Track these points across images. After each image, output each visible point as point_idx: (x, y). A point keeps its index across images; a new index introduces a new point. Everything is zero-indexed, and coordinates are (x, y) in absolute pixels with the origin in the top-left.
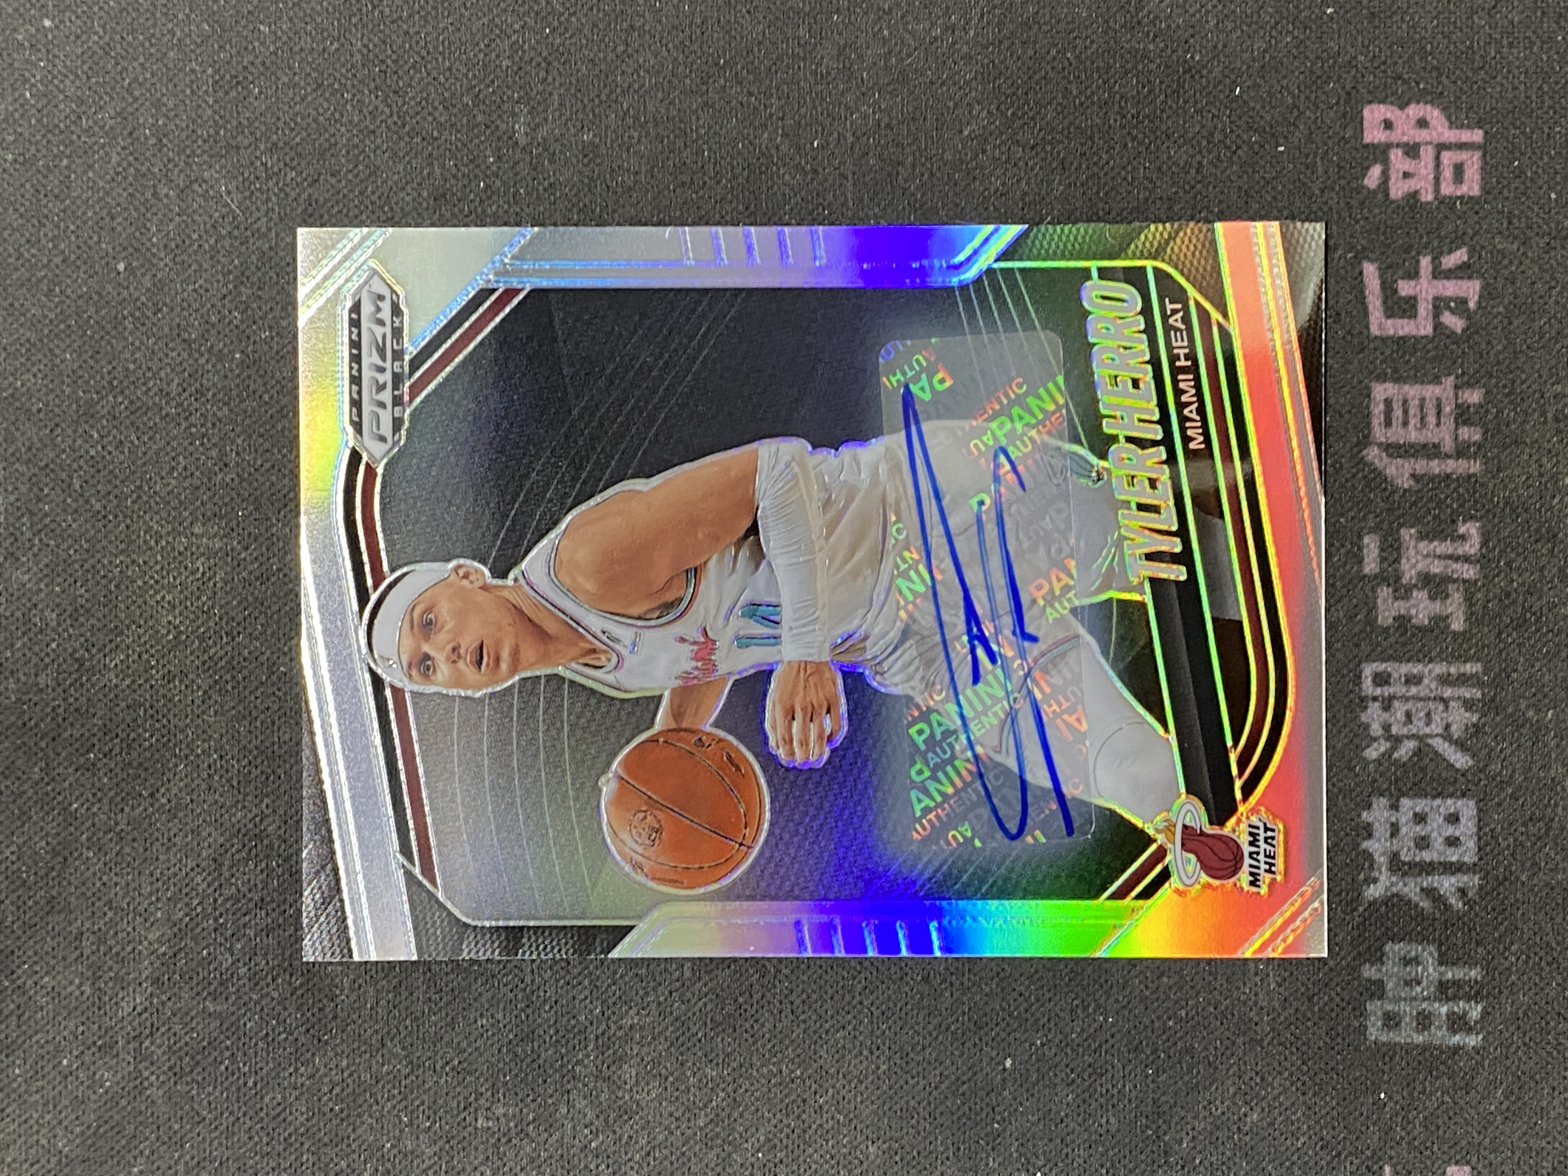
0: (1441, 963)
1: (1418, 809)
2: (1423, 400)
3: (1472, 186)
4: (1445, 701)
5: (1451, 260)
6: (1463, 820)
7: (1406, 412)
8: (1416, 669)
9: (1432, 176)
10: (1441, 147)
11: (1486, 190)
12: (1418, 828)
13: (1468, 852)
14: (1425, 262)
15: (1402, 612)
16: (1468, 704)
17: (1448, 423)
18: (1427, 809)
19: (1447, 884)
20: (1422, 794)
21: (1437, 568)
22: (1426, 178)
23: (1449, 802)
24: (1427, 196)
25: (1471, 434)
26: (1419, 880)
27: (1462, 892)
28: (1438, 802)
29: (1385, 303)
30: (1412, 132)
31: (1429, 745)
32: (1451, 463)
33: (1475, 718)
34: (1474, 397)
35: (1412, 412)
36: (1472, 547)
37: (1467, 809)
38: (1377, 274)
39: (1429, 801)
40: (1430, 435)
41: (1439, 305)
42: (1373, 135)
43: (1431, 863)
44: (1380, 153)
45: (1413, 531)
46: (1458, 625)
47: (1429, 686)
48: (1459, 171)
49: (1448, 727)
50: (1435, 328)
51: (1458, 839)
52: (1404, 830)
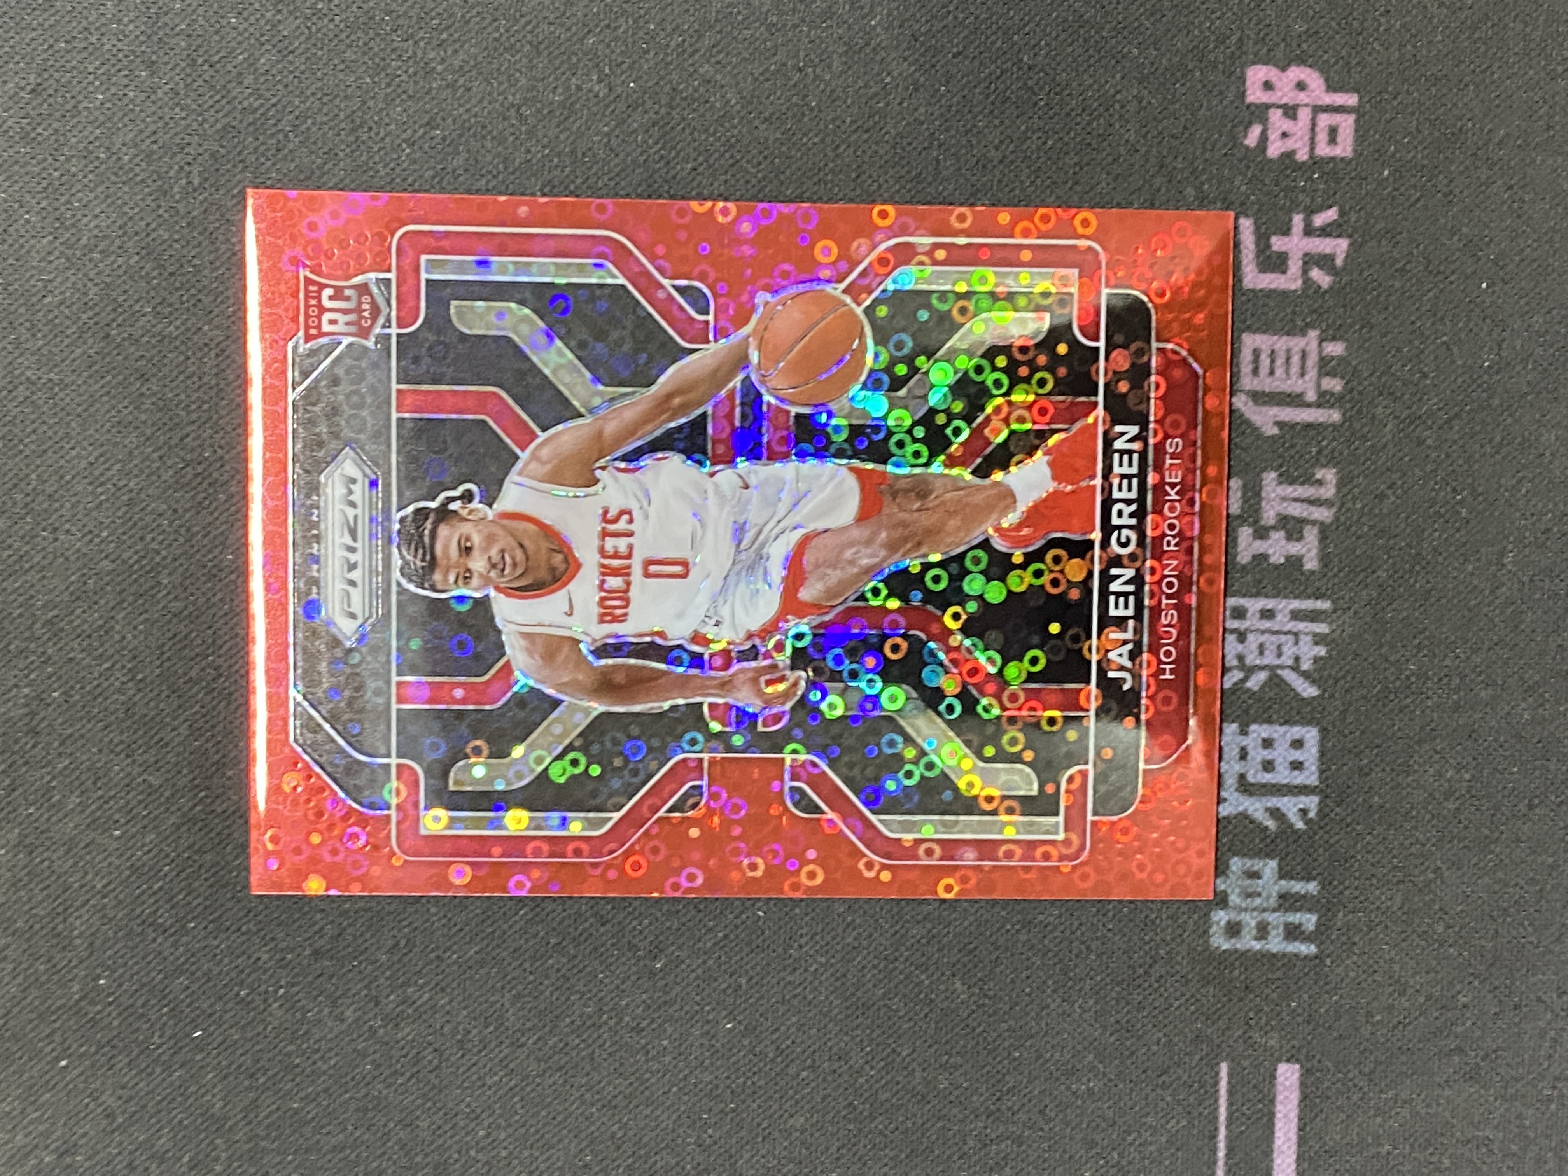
0: (1281, 877)
1: (1265, 735)
2: (1288, 351)
3: (1344, 148)
4: (1296, 634)
5: (1320, 220)
6: (1307, 745)
7: (1273, 361)
8: (1270, 604)
9: (1307, 138)
10: (1318, 109)
11: (1358, 153)
12: (1266, 752)
13: (1310, 777)
14: (1298, 220)
15: (1261, 551)
16: (1319, 638)
17: (1312, 373)
18: (1275, 736)
19: (1290, 806)
20: (1269, 721)
21: (1296, 510)
22: (1301, 138)
23: (1296, 729)
24: (1302, 156)
25: (1334, 385)
26: (1264, 799)
27: (1304, 812)
28: (1285, 728)
29: (1257, 256)
30: (1291, 94)
31: (1277, 676)
32: (1312, 410)
33: (1322, 651)
34: (1336, 349)
35: (1280, 362)
36: (1329, 492)
37: (1311, 735)
38: (1252, 228)
39: (1278, 728)
40: (1294, 385)
41: (1310, 261)
42: (1255, 95)
43: (1274, 786)
44: (1260, 113)
45: (1273, 475)
46: (1311, 564)
47: (1282, 621)
48: (1333, 132)
49: (1297, 659)
50: (1304, 283)
51: (1301, 763)
52: (1252, 753)
